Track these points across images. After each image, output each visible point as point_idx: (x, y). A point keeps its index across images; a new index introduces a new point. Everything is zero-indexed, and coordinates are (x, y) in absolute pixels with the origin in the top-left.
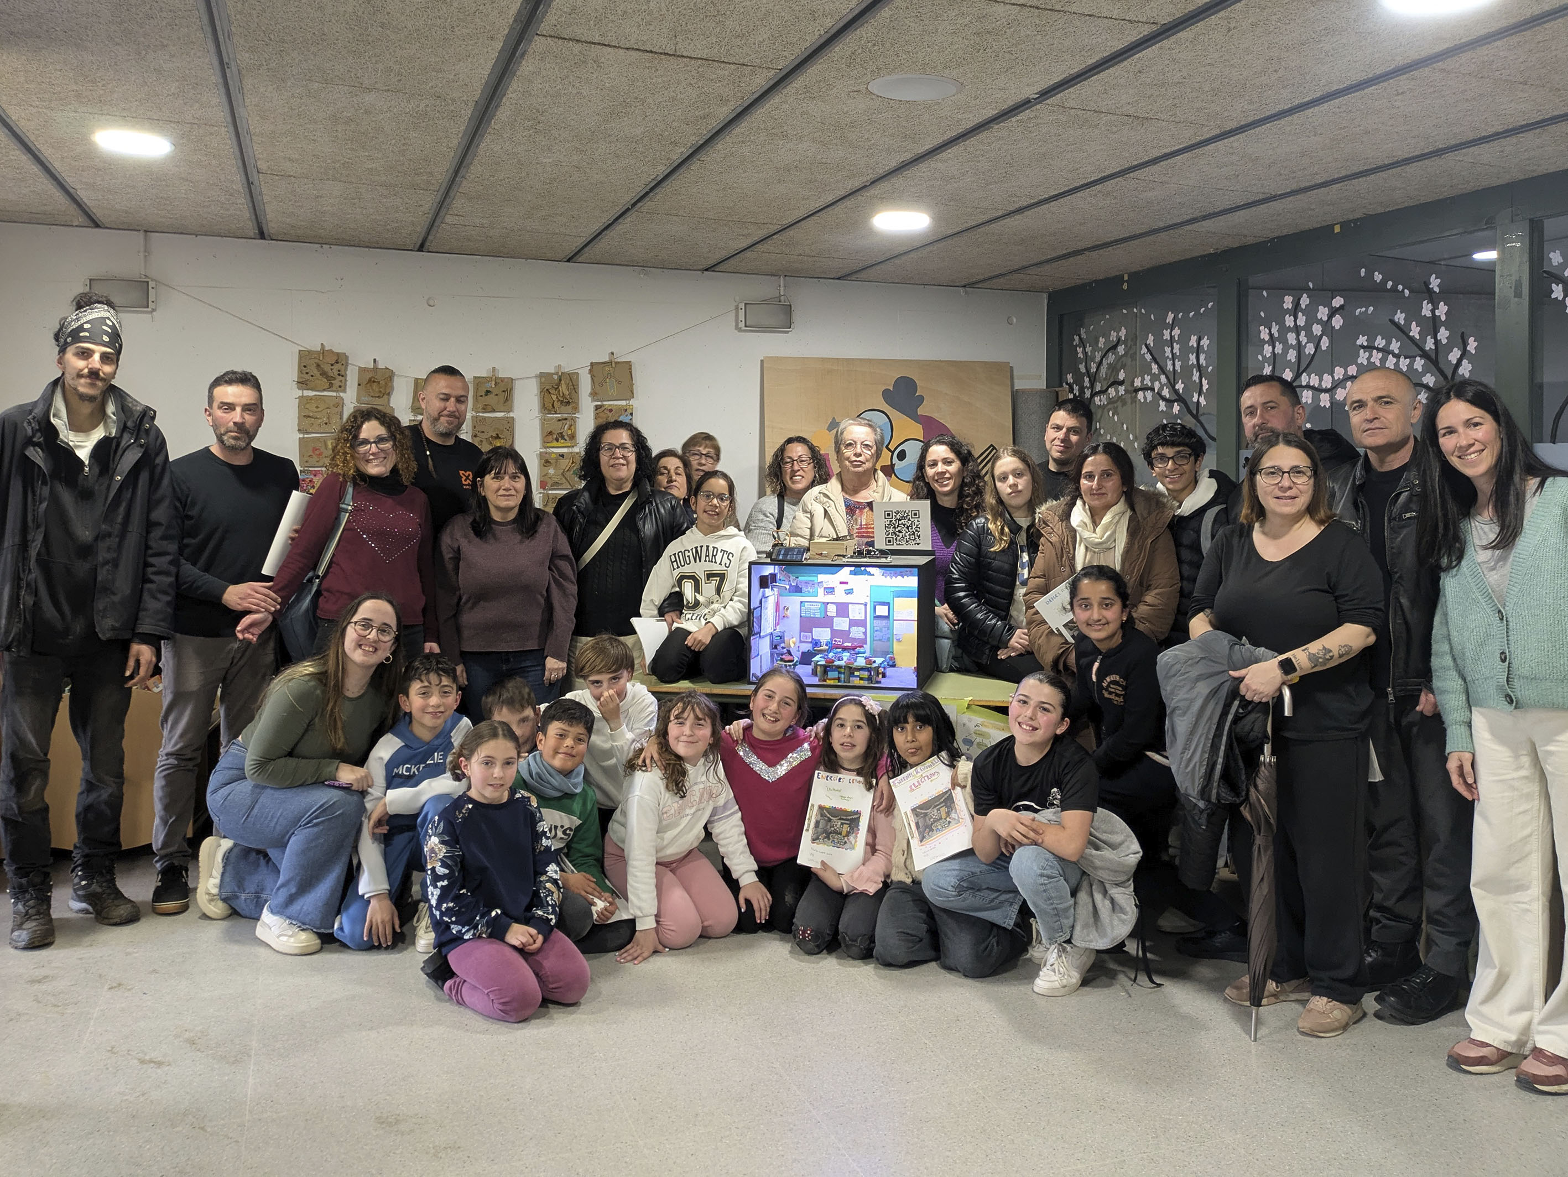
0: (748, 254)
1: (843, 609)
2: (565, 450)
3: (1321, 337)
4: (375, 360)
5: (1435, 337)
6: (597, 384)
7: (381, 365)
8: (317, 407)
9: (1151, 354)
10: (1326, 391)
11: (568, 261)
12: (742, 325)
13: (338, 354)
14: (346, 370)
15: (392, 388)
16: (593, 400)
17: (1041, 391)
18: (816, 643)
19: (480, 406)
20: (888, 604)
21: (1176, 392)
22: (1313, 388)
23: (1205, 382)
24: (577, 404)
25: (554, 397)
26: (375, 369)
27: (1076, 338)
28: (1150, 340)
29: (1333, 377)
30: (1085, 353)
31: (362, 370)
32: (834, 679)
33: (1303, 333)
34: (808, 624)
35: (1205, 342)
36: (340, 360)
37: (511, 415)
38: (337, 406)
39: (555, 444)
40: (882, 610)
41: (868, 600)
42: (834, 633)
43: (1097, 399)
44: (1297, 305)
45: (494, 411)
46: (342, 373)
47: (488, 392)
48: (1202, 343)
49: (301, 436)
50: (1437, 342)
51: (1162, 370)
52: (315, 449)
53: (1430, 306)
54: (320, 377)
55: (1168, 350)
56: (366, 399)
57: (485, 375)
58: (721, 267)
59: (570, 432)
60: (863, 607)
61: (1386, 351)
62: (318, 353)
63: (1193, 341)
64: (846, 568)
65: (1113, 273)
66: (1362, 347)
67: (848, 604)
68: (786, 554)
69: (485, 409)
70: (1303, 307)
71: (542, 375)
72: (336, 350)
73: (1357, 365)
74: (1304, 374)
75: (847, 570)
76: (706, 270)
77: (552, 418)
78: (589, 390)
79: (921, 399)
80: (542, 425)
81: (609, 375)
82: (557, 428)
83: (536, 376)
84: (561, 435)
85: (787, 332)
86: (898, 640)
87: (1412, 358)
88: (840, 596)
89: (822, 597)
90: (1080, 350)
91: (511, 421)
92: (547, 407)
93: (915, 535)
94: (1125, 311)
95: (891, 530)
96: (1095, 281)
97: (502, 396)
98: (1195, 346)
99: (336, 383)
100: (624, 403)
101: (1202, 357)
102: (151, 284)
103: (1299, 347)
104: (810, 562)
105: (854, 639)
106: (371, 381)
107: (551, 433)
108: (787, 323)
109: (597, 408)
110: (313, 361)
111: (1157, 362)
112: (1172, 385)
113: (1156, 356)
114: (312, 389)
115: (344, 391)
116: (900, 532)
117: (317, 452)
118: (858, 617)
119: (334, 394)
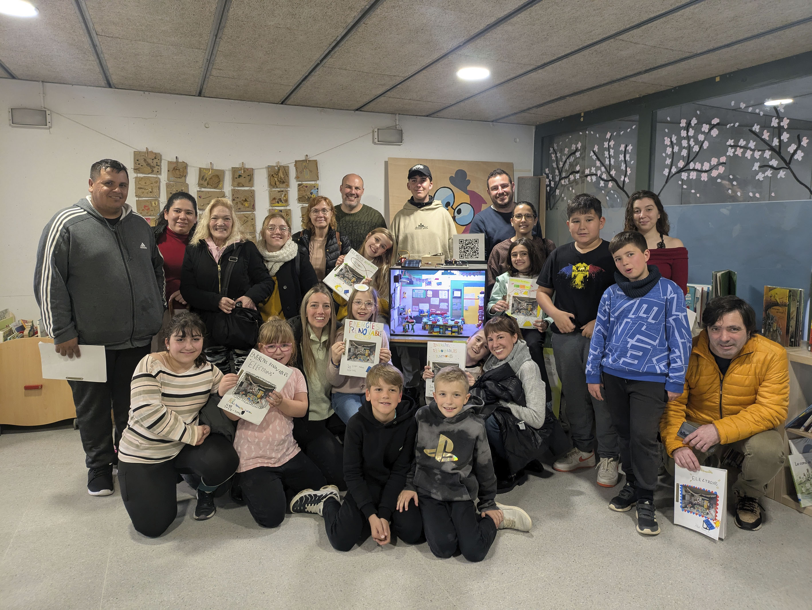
0: (382, 99)
1: (436, 293)
2: (282, 208)
3: (703, 142)
4: (177, 157)
5: (779, 138)
6: (299, 172)
7: (180, 160)
8: (145, 183)
9: (596, 156)
10: (706, 171)
11: (282, 103)
12: (376, 140)
13: (156, 154)
14: (161, 162)
15: (187, 173)
16: (297, 181)
17: (530, 178)
18: (421, 312)
19: (236, 184)
20: (460, 290)
21: (611, 176)
22: (697, 170)
23: (629, 170)
24: (288, 183)
25: (276, 179)
26: (177, 162)
27: (551, 149)
28: (596, 148)
29: (710, 164)
30: (556, 157)
31: (170, 163)
32: (437, 332)
33: (692, 140)
34: (416, 301)
35: (630, 148)
36: (157, 157)
37: (253, 188)
38: (156, 182)
39: (277, 204)
40: (457, 294)
41: (449, 288)
42: (431, 306)
43: (563, 182)
44: (689, 124)
45: (243, 186)
46: (158, 164)
47: (240, 176)
48: (627, 148)
49: (138, 199)
50: (780, 141)
51: (603, 164)
52: (145, 206)
53: (777, 121)
54: (146, 166)
55: (606, 153)
56: (173, 179)
57: (238, 167)
58: (365, 108)
59: (285, 198)
60: (447, 292)
61: (746, 148)
62: (145, 153)
63: (622, 148)
64: (440, 271)
65: (575, 112)
66: (730, 146)
67: (439, 290)
68: (409, 264)
69: (239, 185)
70: (693, 125)
71: (269, 167)
72: (154, 151)
73: (727, 156)
74: (692, 163)
75: (440, 272)
76: (357, 110)
77: (275, 191)
78: (295, 176)
79: (469, 182)
80: (270, 194)
81: (305, 167)
82: (278, 196)
83: (266, 168)
84: (280, 200)
85: (400, 145)
86: (466, 310)
87: (763, 151)
88: (434, 286)
89: (424, 286)
90: (553, 156)
91: (253, 193)
92: (272, 185)
93: (476, 252)
94: (581, 133)
95: (463, 250)
96: (564, 118)
97: (248, 178)
98: (624, 150)
99: (155, 170)
100: (313, 183)
101: (628, 156)
102: (48, 112)
103: (689, 148)
104: (422, 268)
105: (442, 310)
106: (175, 169)
107: (274, 199)
108: (400, 141)
109: (299, 185)
110: (142, 157)
111: (599, 160)
112: (608, 172)
113: (599, 157)
114: (142, 173)
115: (160, 174)
116: (467, 251)
117: (147, 208)
118: (444, 297)
119: (155, 176)
